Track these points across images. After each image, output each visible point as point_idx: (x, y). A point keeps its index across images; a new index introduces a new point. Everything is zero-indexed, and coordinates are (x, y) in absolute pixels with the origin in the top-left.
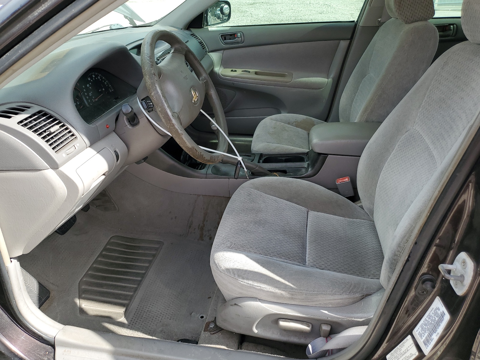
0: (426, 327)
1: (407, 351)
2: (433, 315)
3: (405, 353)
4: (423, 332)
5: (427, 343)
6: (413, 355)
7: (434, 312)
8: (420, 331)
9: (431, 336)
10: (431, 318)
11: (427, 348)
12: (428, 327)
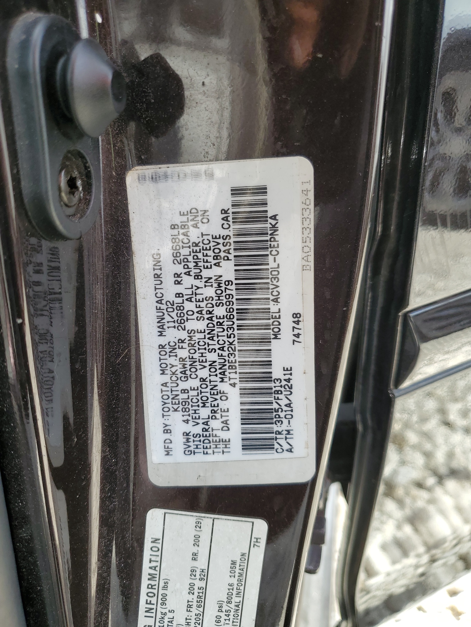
0: (204, 373)
1: (203, 584)
2: (188, 281)
3: (202, 601)
4: (205, 412)
5: (275, 428)
6: (245, 557)
7: (180, 269)
8: (189, 428)
9: (267, 378)
10: (189, 306)
11: (290, 451)
12: (212, 357)
